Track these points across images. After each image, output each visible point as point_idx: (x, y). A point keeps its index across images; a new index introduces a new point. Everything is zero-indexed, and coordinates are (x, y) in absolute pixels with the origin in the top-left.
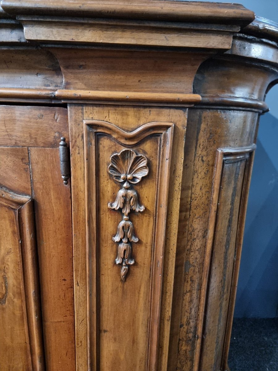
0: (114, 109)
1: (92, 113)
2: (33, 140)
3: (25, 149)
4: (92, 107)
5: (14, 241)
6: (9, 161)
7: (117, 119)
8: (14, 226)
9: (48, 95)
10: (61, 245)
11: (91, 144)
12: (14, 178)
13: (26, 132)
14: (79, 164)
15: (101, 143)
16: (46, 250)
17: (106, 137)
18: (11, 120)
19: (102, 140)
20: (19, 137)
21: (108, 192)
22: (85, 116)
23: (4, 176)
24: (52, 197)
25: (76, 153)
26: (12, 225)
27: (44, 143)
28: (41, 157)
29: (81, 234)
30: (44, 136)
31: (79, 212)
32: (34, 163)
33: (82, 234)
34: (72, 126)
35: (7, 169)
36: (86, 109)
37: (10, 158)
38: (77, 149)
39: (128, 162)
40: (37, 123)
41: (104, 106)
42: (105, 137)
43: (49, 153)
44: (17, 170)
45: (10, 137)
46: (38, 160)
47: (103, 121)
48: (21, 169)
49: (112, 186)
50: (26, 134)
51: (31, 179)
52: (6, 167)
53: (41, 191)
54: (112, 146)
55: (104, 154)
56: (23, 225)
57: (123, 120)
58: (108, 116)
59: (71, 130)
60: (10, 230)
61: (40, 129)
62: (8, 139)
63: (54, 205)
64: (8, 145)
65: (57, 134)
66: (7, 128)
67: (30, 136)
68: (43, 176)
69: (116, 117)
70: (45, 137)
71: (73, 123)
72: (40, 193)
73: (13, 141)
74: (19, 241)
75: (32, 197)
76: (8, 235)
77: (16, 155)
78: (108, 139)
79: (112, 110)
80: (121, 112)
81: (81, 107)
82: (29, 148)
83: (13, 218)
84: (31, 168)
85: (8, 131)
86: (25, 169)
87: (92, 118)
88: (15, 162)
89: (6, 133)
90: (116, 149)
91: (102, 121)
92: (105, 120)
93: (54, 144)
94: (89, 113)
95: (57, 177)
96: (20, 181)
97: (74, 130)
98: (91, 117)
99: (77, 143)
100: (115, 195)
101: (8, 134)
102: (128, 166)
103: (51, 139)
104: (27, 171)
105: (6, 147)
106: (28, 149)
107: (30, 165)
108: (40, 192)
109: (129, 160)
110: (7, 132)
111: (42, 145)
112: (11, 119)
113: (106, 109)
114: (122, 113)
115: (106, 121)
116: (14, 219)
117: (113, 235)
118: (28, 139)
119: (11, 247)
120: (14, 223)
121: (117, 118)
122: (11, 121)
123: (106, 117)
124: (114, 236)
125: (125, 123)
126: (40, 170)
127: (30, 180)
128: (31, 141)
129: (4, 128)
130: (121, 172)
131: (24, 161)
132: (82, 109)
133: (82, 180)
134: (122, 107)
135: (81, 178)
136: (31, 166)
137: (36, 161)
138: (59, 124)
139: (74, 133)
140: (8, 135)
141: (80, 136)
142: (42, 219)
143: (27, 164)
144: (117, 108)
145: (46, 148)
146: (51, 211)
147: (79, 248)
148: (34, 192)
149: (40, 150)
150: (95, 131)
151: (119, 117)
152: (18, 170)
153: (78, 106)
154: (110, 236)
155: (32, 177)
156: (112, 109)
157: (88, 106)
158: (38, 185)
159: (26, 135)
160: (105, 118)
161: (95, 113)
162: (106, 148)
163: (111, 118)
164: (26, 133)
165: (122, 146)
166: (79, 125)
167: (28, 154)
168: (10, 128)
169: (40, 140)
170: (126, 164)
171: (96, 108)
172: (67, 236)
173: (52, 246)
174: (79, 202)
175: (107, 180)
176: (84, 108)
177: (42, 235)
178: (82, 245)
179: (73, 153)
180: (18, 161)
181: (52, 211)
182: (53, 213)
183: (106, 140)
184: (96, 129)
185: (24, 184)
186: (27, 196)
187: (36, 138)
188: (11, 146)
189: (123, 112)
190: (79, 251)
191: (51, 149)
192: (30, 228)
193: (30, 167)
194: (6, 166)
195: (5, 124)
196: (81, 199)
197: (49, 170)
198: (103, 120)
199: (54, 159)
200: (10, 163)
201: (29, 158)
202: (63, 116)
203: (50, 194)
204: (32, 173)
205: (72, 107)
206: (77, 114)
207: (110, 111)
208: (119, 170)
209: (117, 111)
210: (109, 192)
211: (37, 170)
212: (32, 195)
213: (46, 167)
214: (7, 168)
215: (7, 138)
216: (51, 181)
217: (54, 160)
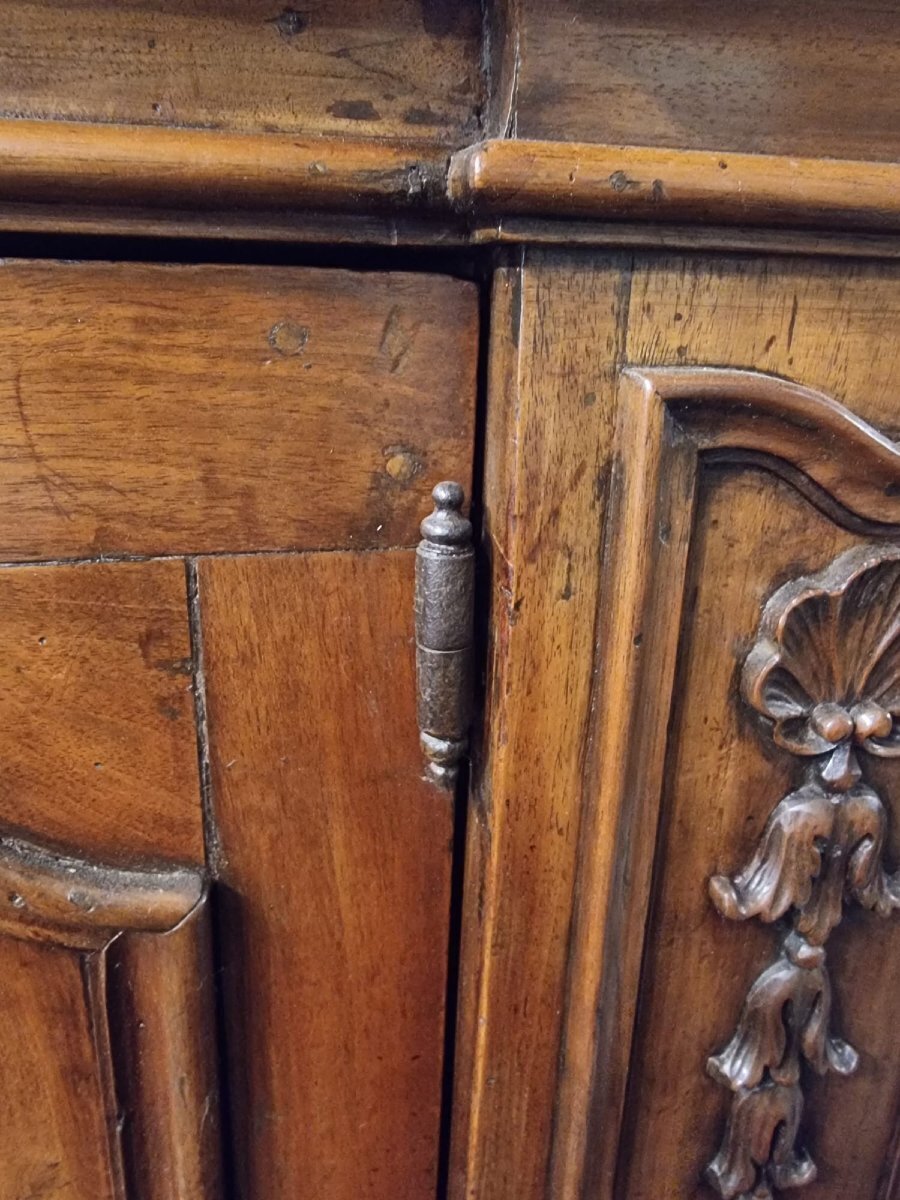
0: (833, 288)
1: (685, 313)
2: (227, 509)
3: (169, 569)
4: (687, 277)
5: (76, 1120)
6: (47, 662)
7: (842, 356)
8: (77, 1041)
9: (378, 186)
10: (374, 1110)
11: (668, 531)
12: (84, 765)
13: (178, 452)
14: (559, 663)
15: (713, 517)
16: (286, 1154)
17: (756, 474)
18: (68, 373)
19: (728, 498)
20: (121, 492)
21: (715, 814)
22: (640, 335)
23: (18, 765)
24: (339, 855)
25: (547, 594)
26: (59, 1034)
27: (304, 525)
28: (275, 618)
29: (528, 1069)
30: (304, 477)
31: (532, 948)
32: (226, 659)
33: (535, 1067)
34: (539, 411)
35: (36, 712)
36: (651, 287)
37: (57, 640)
38: (561, 562)
39: (865, 627)
40: (259, 384)
41: (773, 264)
42: (749, 478)
43: (331, 587)
44: (104, 717)
45: (62, 498)
46: (256, 640)
47: (752, 369)
48: (140, 702)
49: (744, 778)
50: (181, 467)
51: (206, 760)
52: (27, 701)
53: (271, 829)
54: (783, 532)
55: (726, 585)
56: (141, 1033)
57: (875, 358)
58: (782, 339)
59: (527, 438)
60: (47, 1065)
61: (278, 427)
62: (45, 509)
63: (344, 900)
64: (45, 552)
65: (397, 464)
66: (34, 429)
67: (205, 480)
68: (283, 739)
69: (833, 341)
70: (312, 479)
71: (548, 389)
72: (263, 842)
73: (82, 520)
74: (108, 1119)
75: (209, 870)
76: (36, 1092)
77: (98, 617)
78: (759, 492)
79: (812, 292)
80: (870, 305)
81: (615, 277)
82: (196, 564)
83: (67, 997)
84: (201, 690)
85: (43, 448)
86: (162, 701)
87: (681, 350)
88: (94, 661)
89: (30, 470)
90: (801, 551)
91: (739, 368)
92: (763, 364)
93: (371, 528)
94: (662, 314)
95: (377, 729)
96: (128, 780)
97: (550, 440)
98: (675, 344)
99: (563, 526)
100: (755, 828)
101: (45, 472)
102: (865, 650)
103: (351, 494)
104: (174, 714)
105: (31, 567)
106: (188, 567)
107: (200, 677)
108: (258, 838)
109: (877, 619)
110: (38, 458)
111: (289, 535)
112: (67, 364)
113: (785, 283)
114: (875, 311)
115: (769, 373)
116: (73, 1001)
117: (711, 1045)
118: (190, 503)
119: (56, 1154)
120: (76, 1026)
121: (838, 347)
122: (67, 381)
123: (771, 342)
124: (718, 1053)
125: (883, 379)
126: (264, 701)
127: (193, 768)
128: (209, 517)
129: (11, 433)
130: (813, 692)
131: (160, 652)
132: (624, 291)
133: (568, 761)
134: (881, 274)
135: (565, 748)
136: (207, 680)
137: (242, 643)
138: (409, 391)
139: (547, 460)
140: (43, 479)
141: (590, 474)
142: (269, 987)
143: (177, 670)
144: (851, 283)
145: (315, 556)
146: (328, 939)
147: (510, 1143)
148: (223, 840)
149: (273, 571)
150: (706, 443)
151: (855, 341)
152: (117, 713)
153: (597, 268)
154: (695, 1054)
155: (213, 747)
156: (819, 287)
157: (665, 267)
158: (250, 797)
159: (174, 475)
160: (767, 349)
161: (702, 316)
162: (744, 549)
163: (803, 351)
164: (178, 459)
165: (841, 532)
166: (588, 399)
167: (190, 599)
168: (60, 429)
169: (278, 508)
170: (851, 643)
171: (715, 281)
172: (415, 1058)
173: (322, 1126)
174: (533, 891)
175: (721, 747)
176: (638, 277)
177: (265, 1074)
178: (528, 1124)
179: (526, 592)
180: (115, 655)
181: (332, 935)
182: (339, 944)
183: (748, 497)
184: (715, 427)
185: (158, 800)
186: (173, 870)
187: (248, 494)
188: (68, 560)
189: (884, 310)
190: (509, 1157)
191: (347, 557)
192: (197, 1066)
193: (195, 689)
194: (24, 693)
195: (20, 404)
196: (553, 875)
197: (328, 698)
198: (747, 363)
199: (364, 620)
200: (57, 670)
201: (193, 630)
202: (443, 335)
203: (324, 838)
204: (210, 727)
205: (550, 273)
206: (586, 328)
207: (800, 304)
208: (805, 682)
209: (845, 304)
210: (721, 812)
211: (246, 703)
212: (207, 858)
213: (306, 677)
214: (35, 705)
215: (37, 503)
216: (334, 761)
217: (364, 631)
